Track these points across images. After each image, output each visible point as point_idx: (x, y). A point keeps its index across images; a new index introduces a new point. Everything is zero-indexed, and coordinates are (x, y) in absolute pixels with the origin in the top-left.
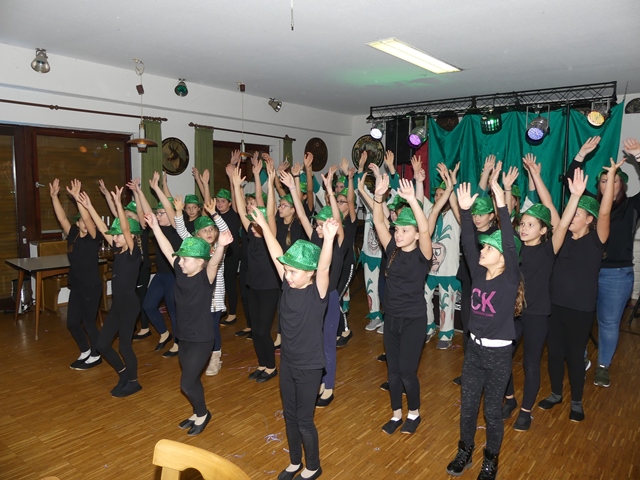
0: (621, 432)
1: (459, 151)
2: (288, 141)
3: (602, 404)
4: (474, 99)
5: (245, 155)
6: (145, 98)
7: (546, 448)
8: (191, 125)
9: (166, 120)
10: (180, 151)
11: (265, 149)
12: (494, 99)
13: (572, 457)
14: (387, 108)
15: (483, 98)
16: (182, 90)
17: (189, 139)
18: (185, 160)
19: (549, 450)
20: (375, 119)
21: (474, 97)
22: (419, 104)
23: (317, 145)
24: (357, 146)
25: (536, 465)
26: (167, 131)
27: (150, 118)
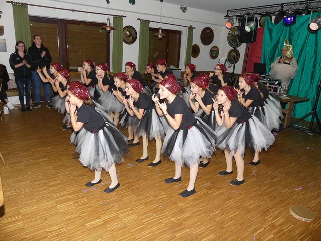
0: (303, 192)
1: (280, 36)
2: (191, 28)
3: (304, 178)
4: (282, 5)
5: (161, 35)
6: (110, 5)
7: (254, 191)
8: (139, 19)
9: (126, 16)
10: (133, 32)
11: (179, 32)
12: (294, 4)
13: (265, 198)
14: (236, 10)
15: (288, 4)
16: (133, 1)
17: (137, 26)
18: (135, 37)
19: (256, 193)
20: (229, 16)
21: (282, 4)
22: (252, 8)
23: (208, 31)
24: (231, 32)
25: (243, 197)
26: (126, 23)
27: (118, 15)
